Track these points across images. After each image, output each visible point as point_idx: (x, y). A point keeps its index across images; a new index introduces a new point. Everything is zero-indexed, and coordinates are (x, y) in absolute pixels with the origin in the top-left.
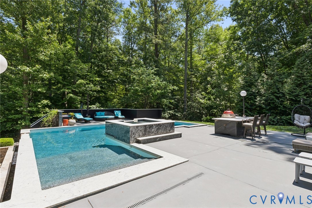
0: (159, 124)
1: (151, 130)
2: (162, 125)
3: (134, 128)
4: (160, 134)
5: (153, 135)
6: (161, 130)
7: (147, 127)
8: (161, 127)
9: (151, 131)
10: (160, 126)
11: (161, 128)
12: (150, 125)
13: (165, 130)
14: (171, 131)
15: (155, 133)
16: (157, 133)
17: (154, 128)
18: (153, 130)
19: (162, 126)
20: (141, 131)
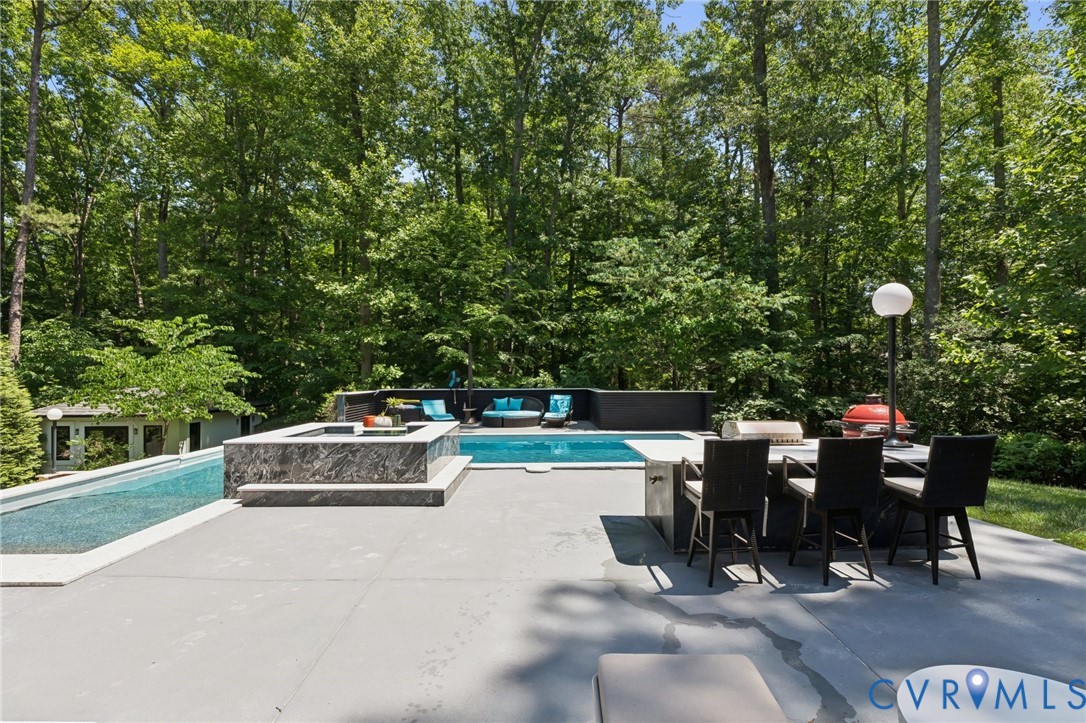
0: (344, 445)
1: (308, 462)
2: (358, 450)
3: (241, 451)
4: (352, 482)
5: (317, 482)
6: (355, 468)
7: (292, 453)
8: (354, 456)
9: (309, 465)
10: (354, 453)
11: (357, 459)
12: (304, 445)
13: (376, 468)
14: (407, 476)
15: (330, 476)
16: (337, 476)
17: (322, 456)
18: (317, 465)
19: (358, 455)
20: (265, 461)
